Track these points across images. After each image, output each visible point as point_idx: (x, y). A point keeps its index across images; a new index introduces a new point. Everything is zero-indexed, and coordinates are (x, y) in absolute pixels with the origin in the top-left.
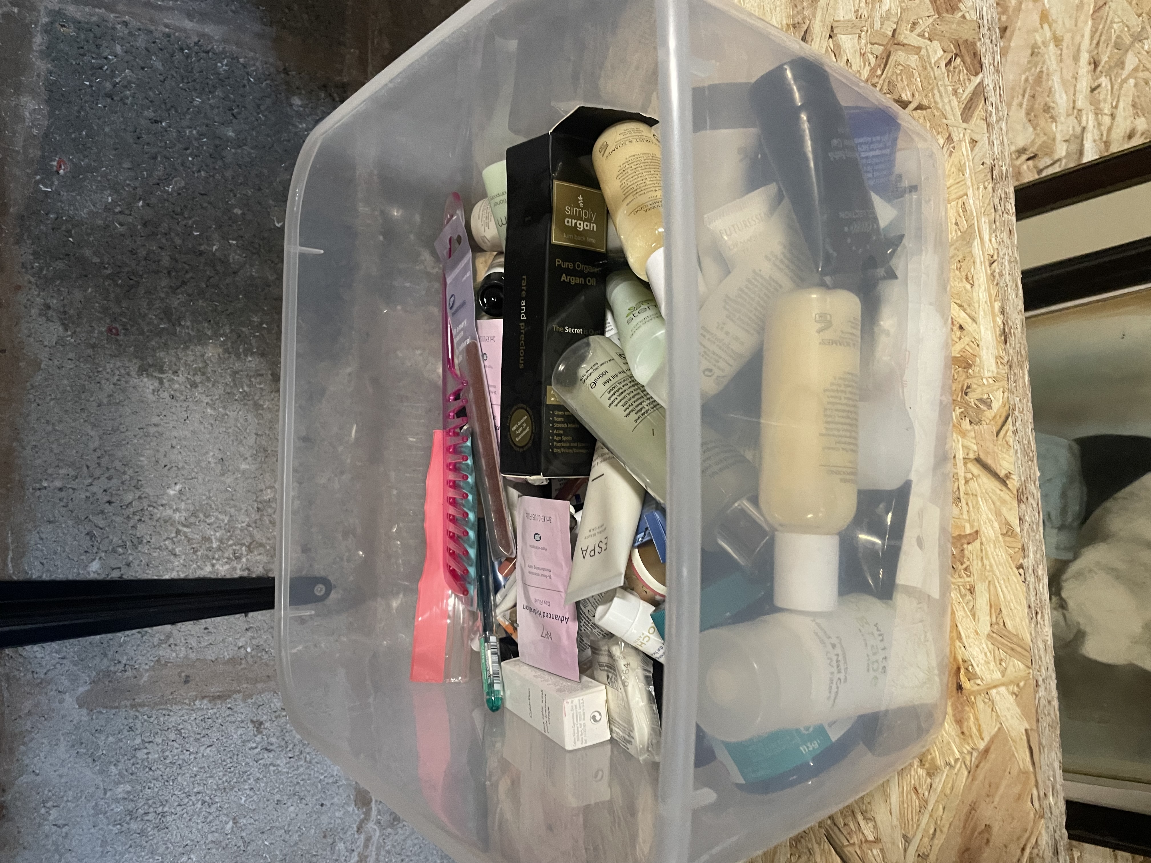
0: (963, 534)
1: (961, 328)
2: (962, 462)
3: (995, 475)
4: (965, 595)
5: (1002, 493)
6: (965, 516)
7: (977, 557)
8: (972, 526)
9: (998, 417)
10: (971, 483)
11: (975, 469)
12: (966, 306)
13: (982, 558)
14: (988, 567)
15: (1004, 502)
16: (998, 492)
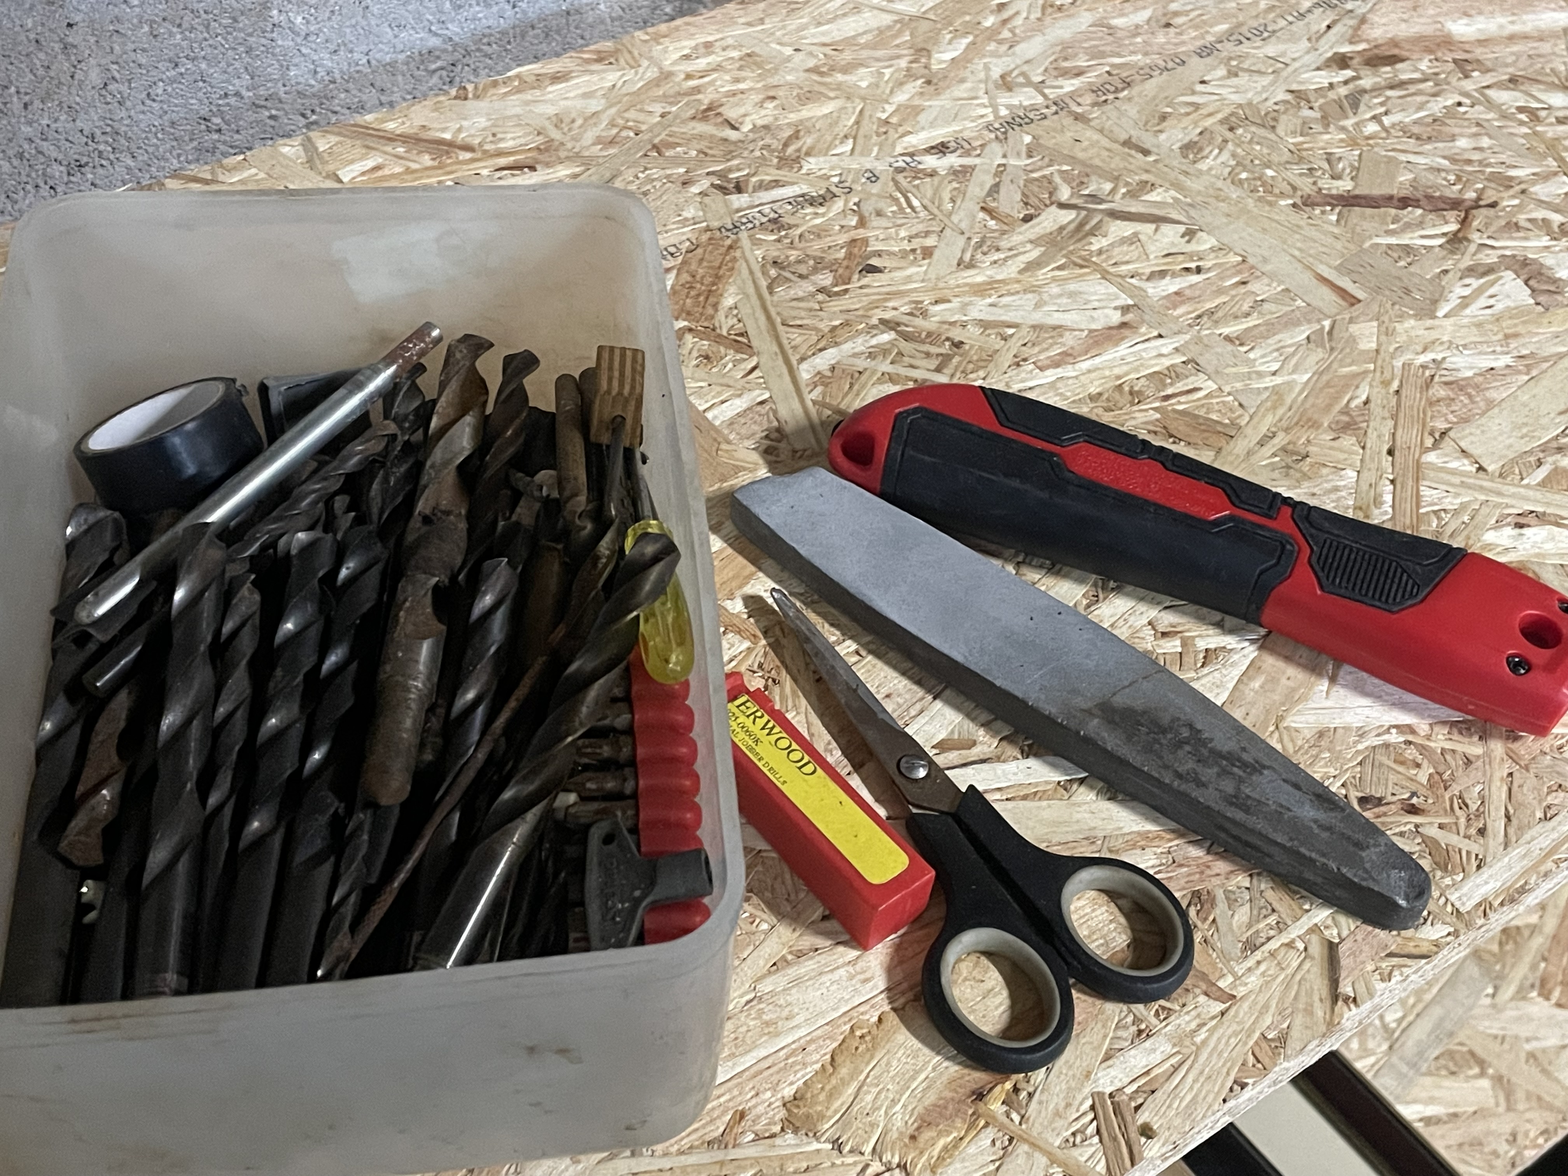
0: (1212, 978)
1: (1482, 832)
2: (1311, 924)
3: (1334, 982)
4: (1126, 1027)
5: (1317, 1004)
6: (1240, 969)
7: (1198, 1016)
8: (1233, 985)
9: (1412, 944)
10: (1292, 953)
11: (1316, 949)
12: (1515, 821)
13: (1205, 1024)
14: (1198, 1039)
15: (1309, 1011)
16: (1316, 998)
